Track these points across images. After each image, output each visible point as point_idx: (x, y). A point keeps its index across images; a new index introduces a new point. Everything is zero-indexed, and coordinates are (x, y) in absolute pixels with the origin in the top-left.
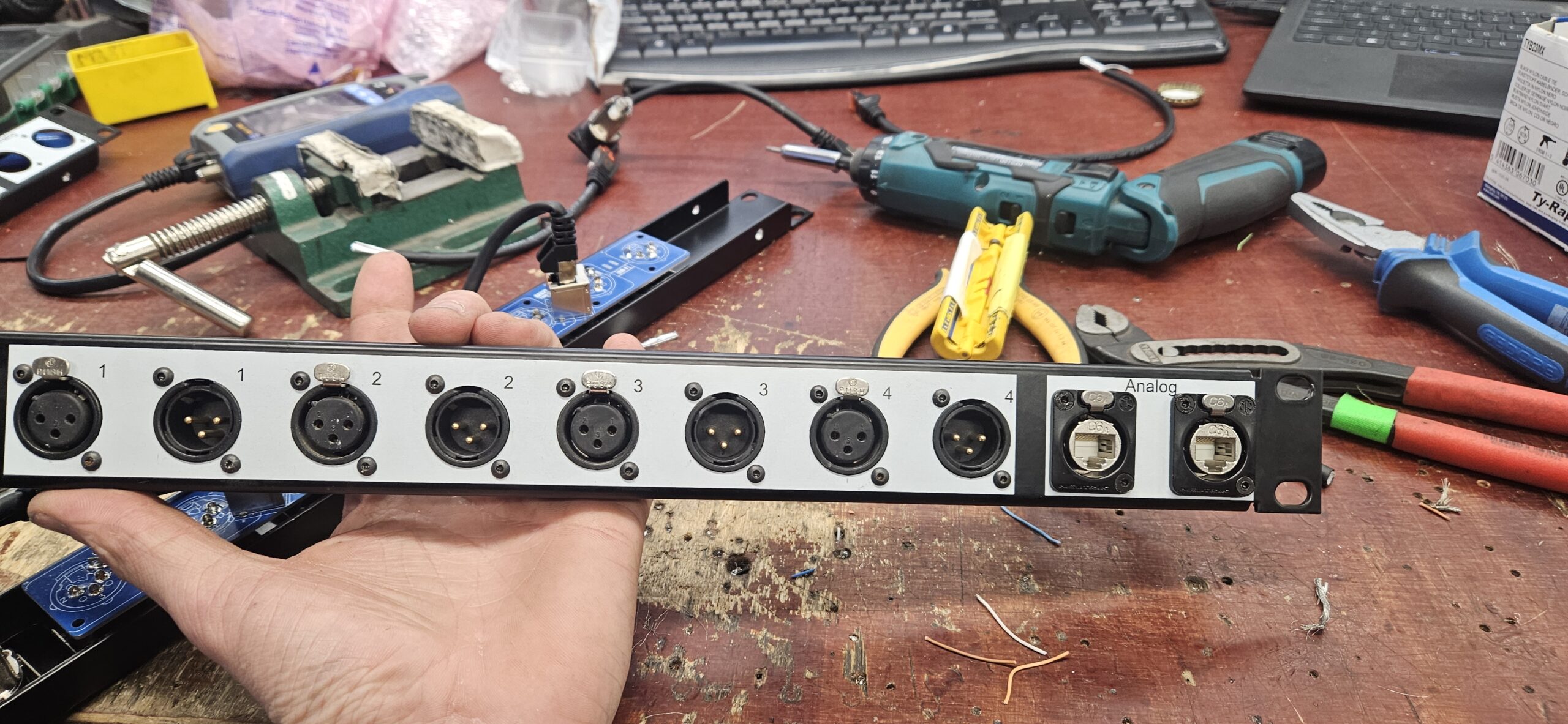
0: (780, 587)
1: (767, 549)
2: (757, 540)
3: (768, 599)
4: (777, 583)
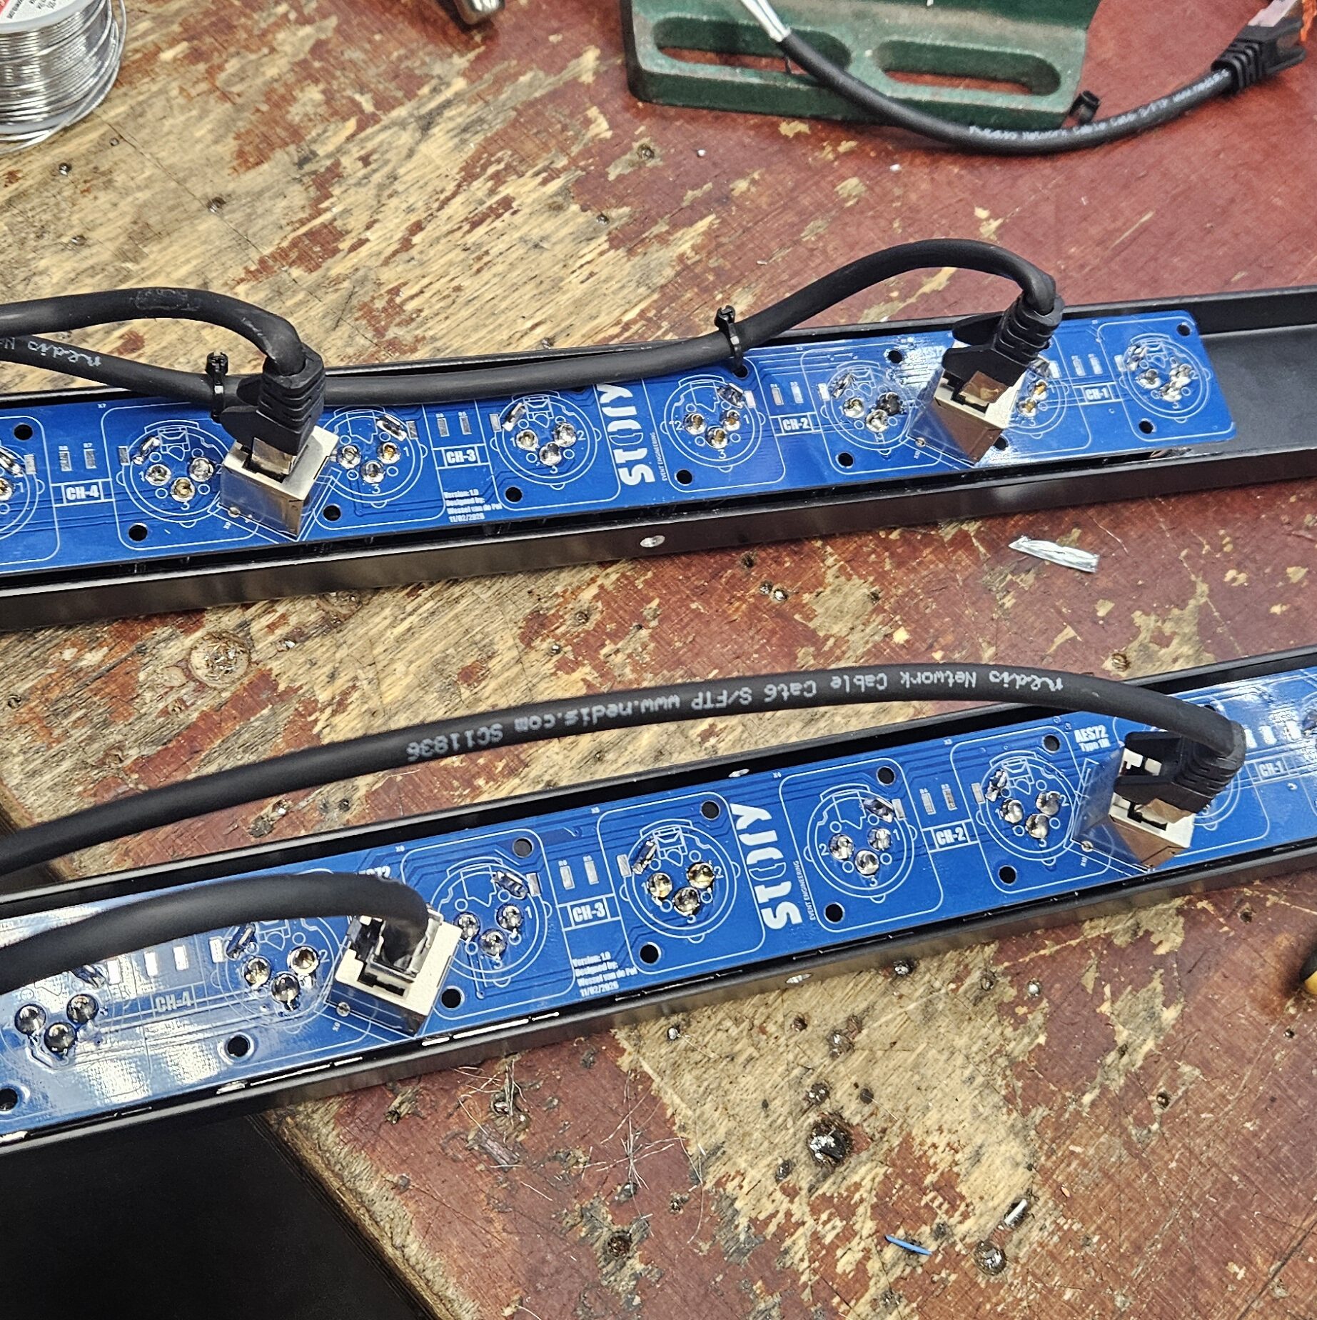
0: (857, 1239)
1: (891, 1150)
2: (891, 1119)
3: (823, 1247)
4: (857, 1227)
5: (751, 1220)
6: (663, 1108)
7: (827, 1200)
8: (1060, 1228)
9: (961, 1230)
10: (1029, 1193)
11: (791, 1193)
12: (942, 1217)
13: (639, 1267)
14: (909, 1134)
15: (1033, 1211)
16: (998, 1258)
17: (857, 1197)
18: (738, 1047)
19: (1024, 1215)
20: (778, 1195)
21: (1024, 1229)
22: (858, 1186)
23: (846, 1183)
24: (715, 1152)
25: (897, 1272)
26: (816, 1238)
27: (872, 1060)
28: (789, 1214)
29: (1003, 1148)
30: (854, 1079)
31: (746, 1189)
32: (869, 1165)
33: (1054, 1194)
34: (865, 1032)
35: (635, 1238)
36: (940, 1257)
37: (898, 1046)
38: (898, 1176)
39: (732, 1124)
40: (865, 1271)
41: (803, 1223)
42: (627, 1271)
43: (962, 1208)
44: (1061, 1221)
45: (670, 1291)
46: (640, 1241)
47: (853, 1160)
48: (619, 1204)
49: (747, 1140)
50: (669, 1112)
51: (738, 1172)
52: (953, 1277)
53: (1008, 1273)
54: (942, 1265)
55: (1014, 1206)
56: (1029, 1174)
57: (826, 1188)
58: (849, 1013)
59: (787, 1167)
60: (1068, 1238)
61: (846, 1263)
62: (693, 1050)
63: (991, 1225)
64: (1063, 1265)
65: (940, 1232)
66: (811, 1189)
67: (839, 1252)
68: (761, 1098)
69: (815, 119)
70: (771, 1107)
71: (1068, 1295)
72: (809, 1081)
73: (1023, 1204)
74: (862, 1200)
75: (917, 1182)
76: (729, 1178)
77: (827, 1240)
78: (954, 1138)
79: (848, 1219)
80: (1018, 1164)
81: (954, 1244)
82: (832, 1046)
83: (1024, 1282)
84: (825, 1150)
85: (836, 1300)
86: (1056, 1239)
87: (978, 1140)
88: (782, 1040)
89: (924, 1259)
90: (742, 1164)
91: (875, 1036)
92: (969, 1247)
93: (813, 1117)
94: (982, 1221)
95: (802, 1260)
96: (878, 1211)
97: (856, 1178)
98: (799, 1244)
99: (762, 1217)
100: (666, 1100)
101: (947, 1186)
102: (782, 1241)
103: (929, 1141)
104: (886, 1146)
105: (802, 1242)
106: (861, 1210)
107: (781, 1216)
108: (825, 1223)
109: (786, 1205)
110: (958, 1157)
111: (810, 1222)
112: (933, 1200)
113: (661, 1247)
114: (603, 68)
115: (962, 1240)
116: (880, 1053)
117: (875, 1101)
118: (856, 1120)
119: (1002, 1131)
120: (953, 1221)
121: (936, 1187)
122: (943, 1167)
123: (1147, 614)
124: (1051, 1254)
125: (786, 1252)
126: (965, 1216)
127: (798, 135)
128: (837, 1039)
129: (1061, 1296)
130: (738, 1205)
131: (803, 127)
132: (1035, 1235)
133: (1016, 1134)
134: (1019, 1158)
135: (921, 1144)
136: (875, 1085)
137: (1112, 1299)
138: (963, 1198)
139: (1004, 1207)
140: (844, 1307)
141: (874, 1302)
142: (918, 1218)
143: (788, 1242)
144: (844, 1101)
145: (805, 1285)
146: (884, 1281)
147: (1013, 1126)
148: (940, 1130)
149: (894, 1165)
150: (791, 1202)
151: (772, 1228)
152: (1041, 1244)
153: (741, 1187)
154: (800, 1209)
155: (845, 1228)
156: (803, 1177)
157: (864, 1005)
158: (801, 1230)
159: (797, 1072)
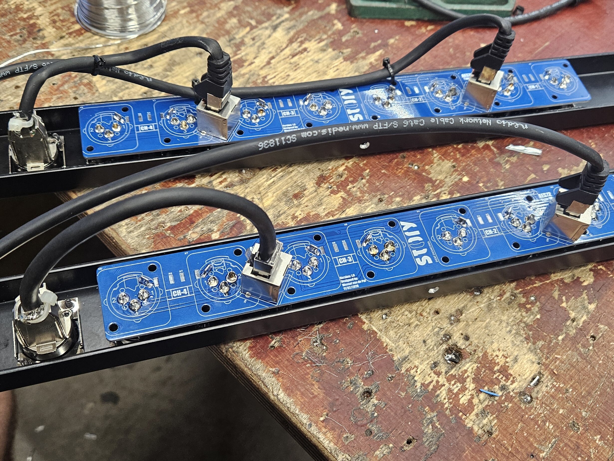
0: (467, 391)
1: (479, 357)
2: (478, 346)
3: (453, 394)
4: (467, 386)
5: (422, 384)
6: (382, 343)
7: (454, 377)
8: (555, 386)
9: (512, 387)
10: (540, 373)
11: (438, 374)
12: (503, 382)
13: (376, 402)
14: (486, 352)
15: (542, 380)
16: (529, 398)
17: (466, 375)
18: (411, 321)
19: (539, 381)
20: (433, 375)
21: (539, 387)
22: (466, 371)
23: (461, 370)
24: (405, 359)
25: (486, 403)
26: (450, 390)
27: (467, 325)
28: (438, 382)
29: (526, 356)
30: (461, 332)
31: (419, 372)
32: (470, 363)
33: (550, 373)
34: (464, 315)
35: (374, 391)
36: (503, 398)
37: (478, 320)
38: (483, 367)
39: (411, 349)
40: (472, 403)
41: (444, 385)
42: (371, 403)
43: (511, 379)
44: (555, 383)
45: (389, 411)
46: (376, 392)
47: (463, 362)
48: (366, 378)
49: (418, 354)
50: (385, 345)
51: (415, 366)
52: (510, 405)
53: (534, 403)
54: (505, 400)
55: (533, 379)
56: (538, 366)
57: (453, 372)
58: (456, 308)
59: (436, 364)
60: (558, 390)
61: (464, 400)
62: (393, 322)
63: (525, 385)
64: (558, 400)
65: (503, 388)
66: (446, 373)
67: (460, 396)
68: (423, 339)
69: (418, 20)
70: (427, 342)
71: (561, 411)
72: (442, 333)
73: (538, 377)
74: (468, 376)
75: (491, 370)
76: (411, 368)
77: (455, 391)
78: (505, 353)
79: (463, 383)
80: (533, 362)
81: (509, 392)
82: (450, 320)
83: (541, 406)
84: (451, 360)
85: (461, 414)
86: (553, 390)
87: (516, 353)
88: (430, 318)
89: (497, 398)
90: (417, 363)
91: (468, 316)
92: (516, 393)
93: (445, 346)
94: (521, 384)
95: (445, 399)
96: (475, 380)
97: (465, 368)
98: (443, 393)
99: (426, 383)
100: (383, 340)
101: (504, 371)
102: (436, 392)
103: (495, 354)
104: (476, 356)
105: (444, 392)
106: (468, 380)
107: (434, 383)
108: (453, 385)
109: (436, 378)
110: (508, 360)
111: (447, 384)
112: (499, 376)
113: (384, 394)
114: (339, 9)
115: (513, 391)
116: (471, 323)
117: (471, 340)
118: (463, 347)
119: (525, 351)
120: (508, 384)
121: (499, 371)
122: (501, 363)
123: (564, 168)
124: (551, 396)
125: (438, 396)
126: (513, 382)
127: (412, 26)
128: (452, 318)
129: (558, 412)
130: (416, 378)
131: (413, 23)
132: (544, 389)
133: (532, 351)
134: (534, 360)
135: (492, 355)
136: (470, 334)
137: (581, 413)
138: (511, 375)
139: (530, 379)
140: (464, 417)
141: (477, 415)
142: (493, 383)
143: (438, 392)
144: (458, 339)
145: (447, 409)
146: (481, 407)
147: (530, 348)
148: (499, 350)
149: (481, 363)
150: (438, 377)
151: (431, 387)
152: (547, 392)
153: (417, 372)
154: (442, 380)
155: (462, 387)
156: (443, 368)
157: (462, 305)
158: (443, 388)
159: (437, 330)
